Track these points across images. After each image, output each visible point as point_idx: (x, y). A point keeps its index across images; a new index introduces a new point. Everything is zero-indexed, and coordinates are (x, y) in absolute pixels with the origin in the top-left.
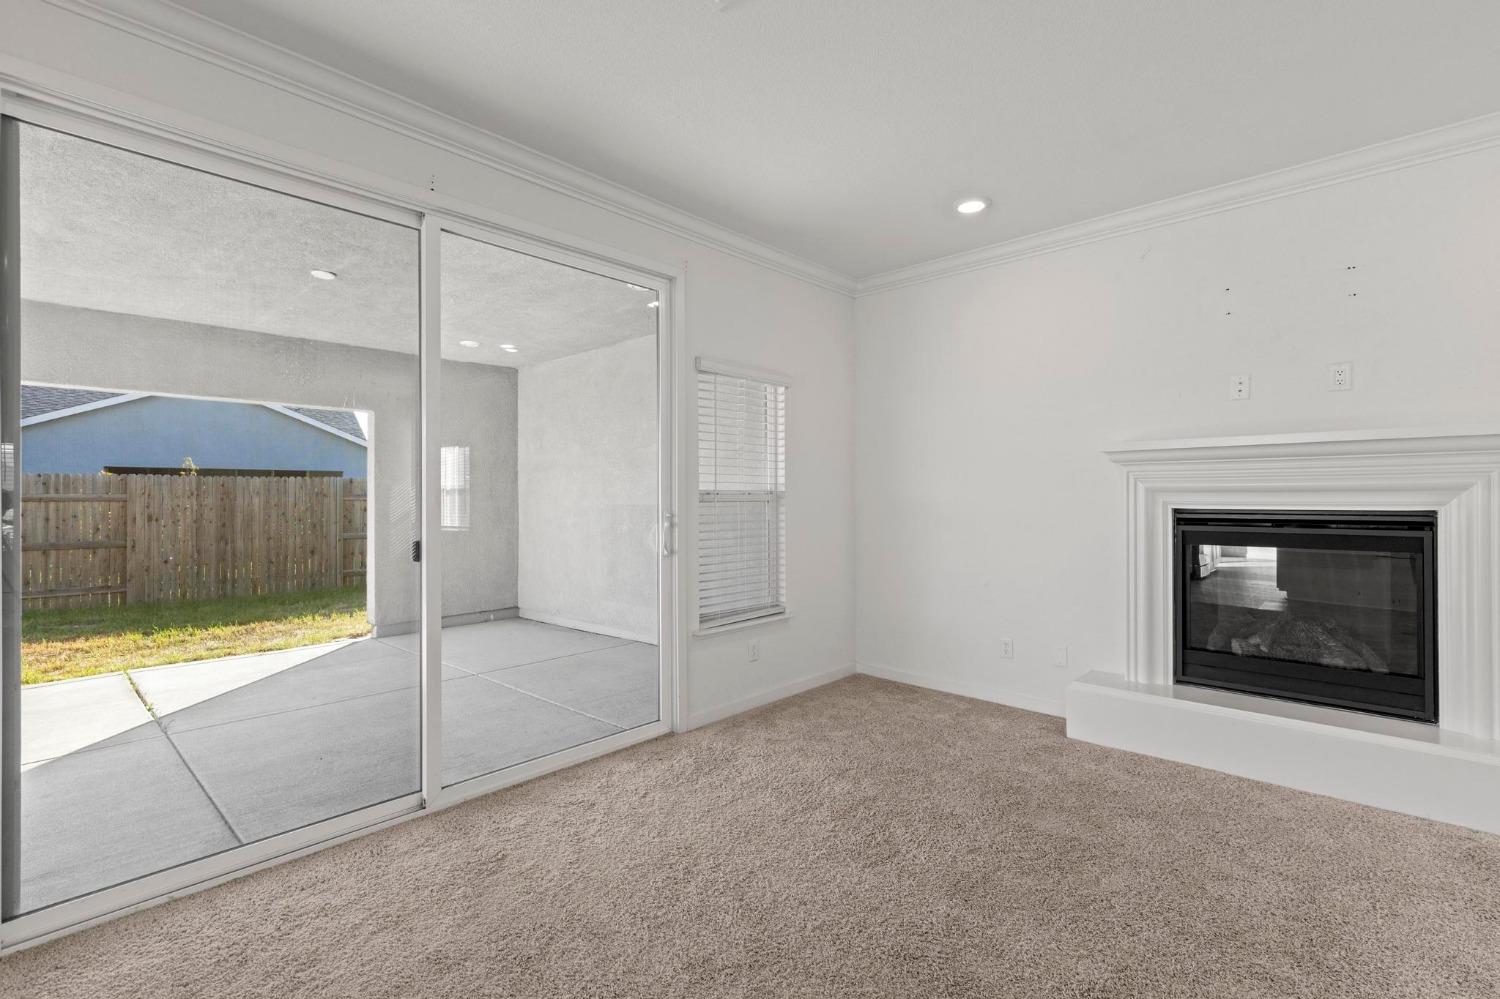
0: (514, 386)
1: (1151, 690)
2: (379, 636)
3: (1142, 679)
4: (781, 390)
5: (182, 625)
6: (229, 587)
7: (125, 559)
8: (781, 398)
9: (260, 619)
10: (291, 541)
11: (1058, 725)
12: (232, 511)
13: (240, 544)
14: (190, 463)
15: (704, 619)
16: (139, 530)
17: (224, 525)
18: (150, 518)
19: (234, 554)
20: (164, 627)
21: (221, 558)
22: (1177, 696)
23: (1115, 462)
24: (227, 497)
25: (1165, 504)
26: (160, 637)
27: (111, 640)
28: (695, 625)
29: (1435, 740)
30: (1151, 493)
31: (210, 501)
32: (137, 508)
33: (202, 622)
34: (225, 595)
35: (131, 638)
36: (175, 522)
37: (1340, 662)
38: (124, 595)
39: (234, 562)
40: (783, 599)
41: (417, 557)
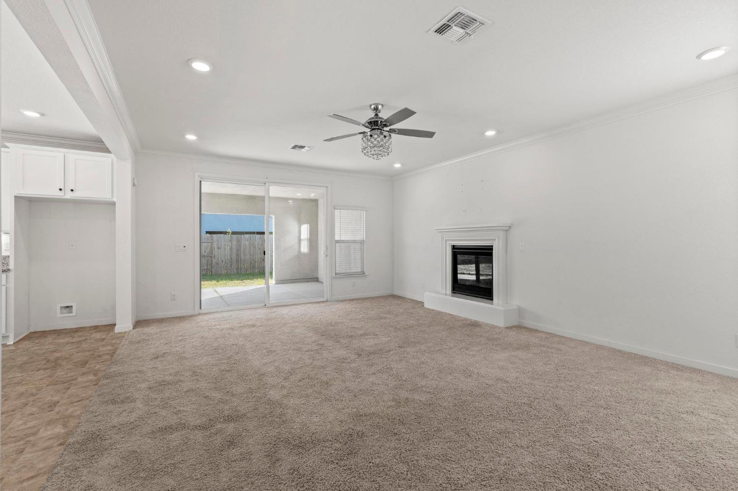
0: (317, 205)
1: (446, 295)
2: (276, 284)
3: (444, 292)
4: (364, 212)
5: (226, 279)
6: (239, 270)
7: (212, 261)
8: (364, 214)
9: (246, 279)
10: (257, 256)
11: (422, 303)
12: (240, 246)
13: (242, 257)
14: (229, 230)
15: (336, 274)
16: (216, 252)
17: (238, 251)
18: (218, 248)
19: (241, 260)
20: (222, 280)
21: (237, 261)
22: (452, 296)
23: (439, 232)
24: (239, 241)
25: (449, 244)
26: (221, 282)
27: (209, 282)
28: (334, 275)
29: (492, 304)
30: (446, 241)
31: (234, 243)
32: (215, 245)
33: (231, 279)
34: (238, 273)
35: (214, 282)
36: (225, 249)
37: (483, 286)
38: (212, 271)
39: (241, 262)
40: (365, 270)
41: (265, 254)
